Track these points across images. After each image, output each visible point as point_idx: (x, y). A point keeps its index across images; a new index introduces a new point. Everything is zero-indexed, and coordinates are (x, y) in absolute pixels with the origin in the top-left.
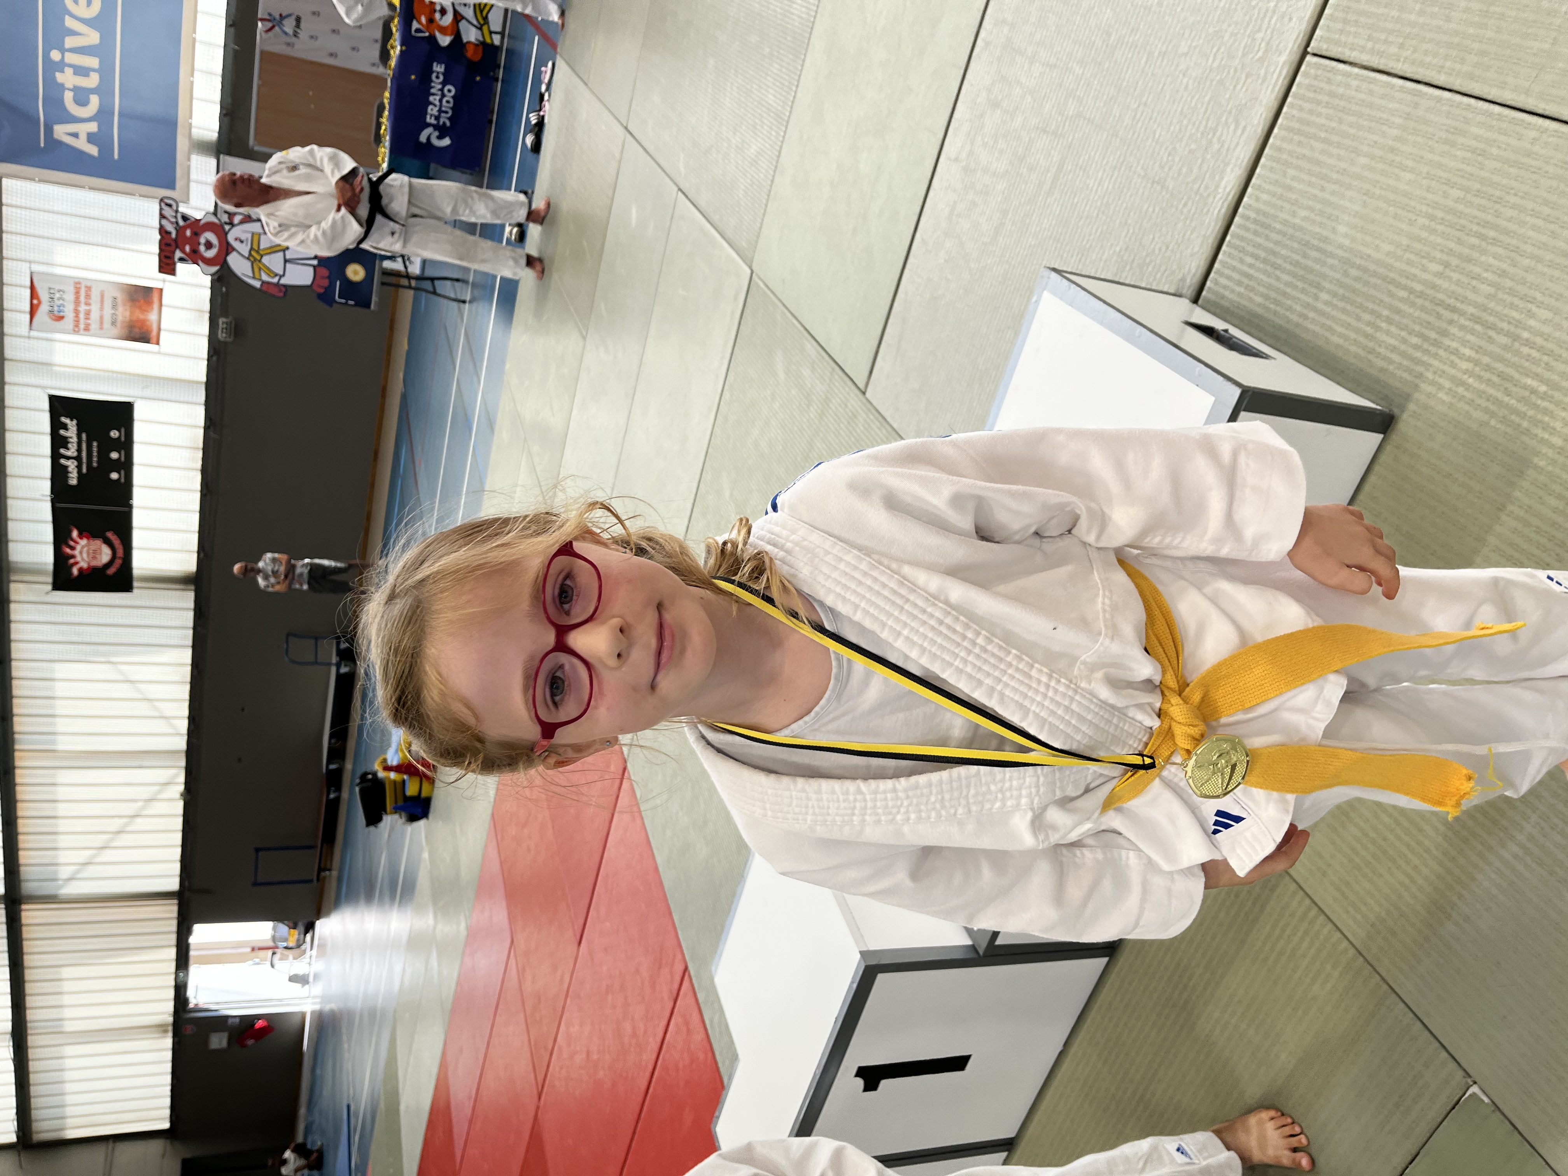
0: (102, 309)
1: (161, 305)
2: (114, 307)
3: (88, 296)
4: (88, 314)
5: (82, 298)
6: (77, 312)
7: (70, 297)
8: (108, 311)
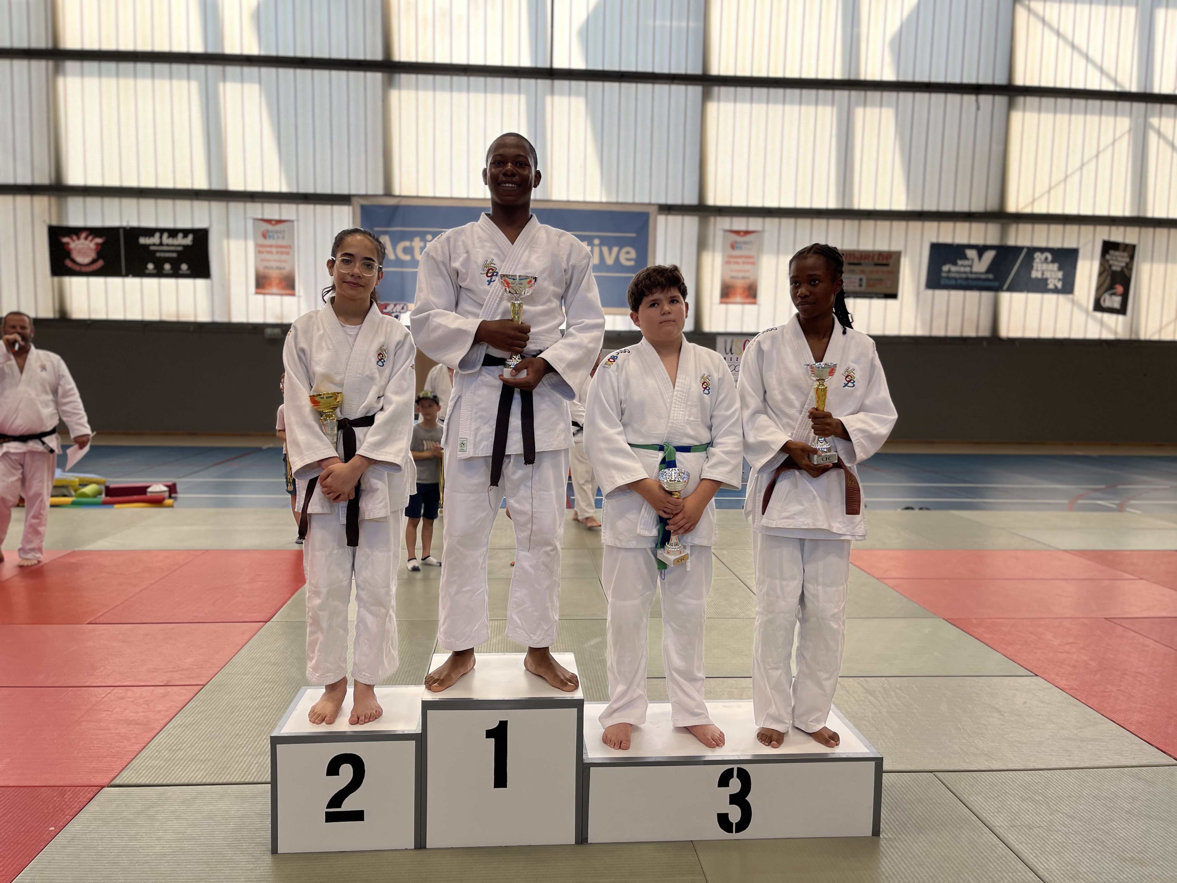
0: (275, 261)
1: (282, 295)
2: (278, 268)
3: (282, 253)
4: (270, 253)
5: (280, 250)
6: (271, 246)
7: (280, 242)
8: (274, 264)
